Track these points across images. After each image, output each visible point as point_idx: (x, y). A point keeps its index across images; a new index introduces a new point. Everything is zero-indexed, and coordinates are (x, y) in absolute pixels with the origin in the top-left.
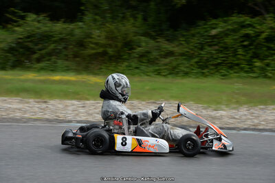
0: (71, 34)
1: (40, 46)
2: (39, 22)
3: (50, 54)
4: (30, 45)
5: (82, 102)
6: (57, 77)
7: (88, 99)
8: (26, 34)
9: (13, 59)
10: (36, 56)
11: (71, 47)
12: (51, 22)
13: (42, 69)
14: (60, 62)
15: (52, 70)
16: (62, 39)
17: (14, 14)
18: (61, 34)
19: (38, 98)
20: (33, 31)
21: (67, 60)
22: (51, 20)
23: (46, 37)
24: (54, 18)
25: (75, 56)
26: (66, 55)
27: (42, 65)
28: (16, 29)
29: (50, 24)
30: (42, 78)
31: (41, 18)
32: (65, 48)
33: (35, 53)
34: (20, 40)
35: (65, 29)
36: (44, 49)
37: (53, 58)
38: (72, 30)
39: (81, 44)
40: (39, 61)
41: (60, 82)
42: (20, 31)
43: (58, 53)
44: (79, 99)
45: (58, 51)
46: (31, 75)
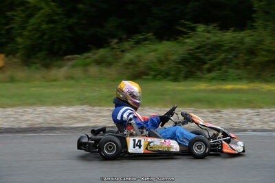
0: (241, 42)
1: (210, 56)
2: (209, 32)
3: (220, 64)
4: (201, 56)
5: (257, 110)
6: (229, 87)
7: (261, 108)
8: (197, 45)
9: (185, 70)
10: (206, 66)
11: (241, 55)
12: (220, 32)
13: (213, 79)
14: (231, 71)
15: (223, 80)
16: (232, 48)
17: (184, 25)
18: (231, 43)
19: (212, 108)
20: (203, 42)
21: (238, 69)
22: (221, 30)
23: (217, 47)
24: (224, 27)
25: (246, 64)
26: (237, 64)
27: (213, 74)
28: (187, 40)
29: (220, 34)
30: (213, 87)
31: (210, 28)
32: (235, 57)
33: (206, 63)
34: (191, 52)
35: (234, 37)
36: (214, 59)
37: (224, 68)
38: (242, 38)
39: (252, 52)
40: (209, 71)
41: (232, 91)
42: (190, 42)
43: (228, 62)
44: (253, 108)
45: (228, 60)
46: (203, 86)
